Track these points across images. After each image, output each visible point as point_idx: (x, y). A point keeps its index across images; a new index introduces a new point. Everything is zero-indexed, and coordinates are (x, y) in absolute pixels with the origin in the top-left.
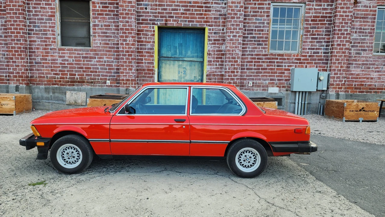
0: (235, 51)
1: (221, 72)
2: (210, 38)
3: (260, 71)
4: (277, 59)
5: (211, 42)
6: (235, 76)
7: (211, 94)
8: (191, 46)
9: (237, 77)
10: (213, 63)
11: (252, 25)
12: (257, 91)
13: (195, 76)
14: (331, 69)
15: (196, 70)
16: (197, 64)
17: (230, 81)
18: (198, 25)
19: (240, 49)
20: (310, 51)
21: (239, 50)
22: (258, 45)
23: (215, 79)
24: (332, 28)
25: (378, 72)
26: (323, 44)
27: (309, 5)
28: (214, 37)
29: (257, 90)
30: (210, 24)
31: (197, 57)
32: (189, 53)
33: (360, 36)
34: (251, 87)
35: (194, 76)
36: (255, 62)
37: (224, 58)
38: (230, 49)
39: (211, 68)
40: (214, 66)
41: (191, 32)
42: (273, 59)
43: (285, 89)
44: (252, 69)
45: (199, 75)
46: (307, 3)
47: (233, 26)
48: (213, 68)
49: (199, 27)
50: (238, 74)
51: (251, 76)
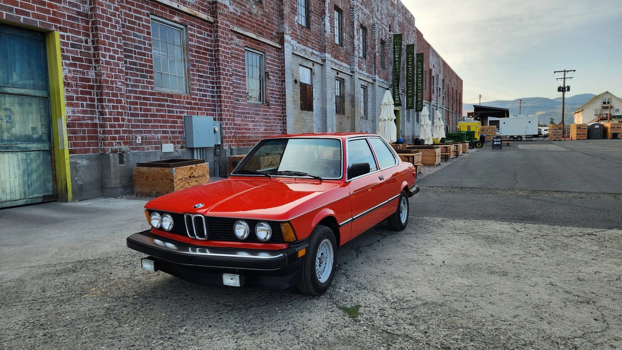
0: (116, 84)
1: (92, 119)
2: (65, 54)
3: (149, 118)
4: (167, 100)
5: (67, 62)
6: (121, 126)
7: (79, 161)
8: (18, 65)
9: (123, 129)
10: (76, 102)
11: (130, 43)
12: (149, 151)
13: (34, 126)
14: (221, 118)
15: (35, 114)
16: (35, 102)
17: (113, 135)
18: (38, 23)
19: (122, 80)
20: (199, 92)
21: (122, 82)
22: (142, 76)
23: (84, 132)
24: (215, 66)
25: (253, 122)
26: (209, 85)
27: (191, 30)
28: (71, 52)
29: (148, 149)
30: (62, 26)
31: (34, 87)
32: (15, 78)
33: (236, 79)
34: (140, 144)
35: (31, 126)
36: (141, 104)
37: (95, 93)
38: (108, 79)
39: (74, 111)
40: (79, 107)
41: (17, 34)
42: (162, 100)
43: (180, 145)
44: (137, 115)
45: (42, 125)
46: (189, 26)
47: (107, 40)
48: (78, 112)
49: (41, 28)
50: (124, 123)
51: (138, 126)
